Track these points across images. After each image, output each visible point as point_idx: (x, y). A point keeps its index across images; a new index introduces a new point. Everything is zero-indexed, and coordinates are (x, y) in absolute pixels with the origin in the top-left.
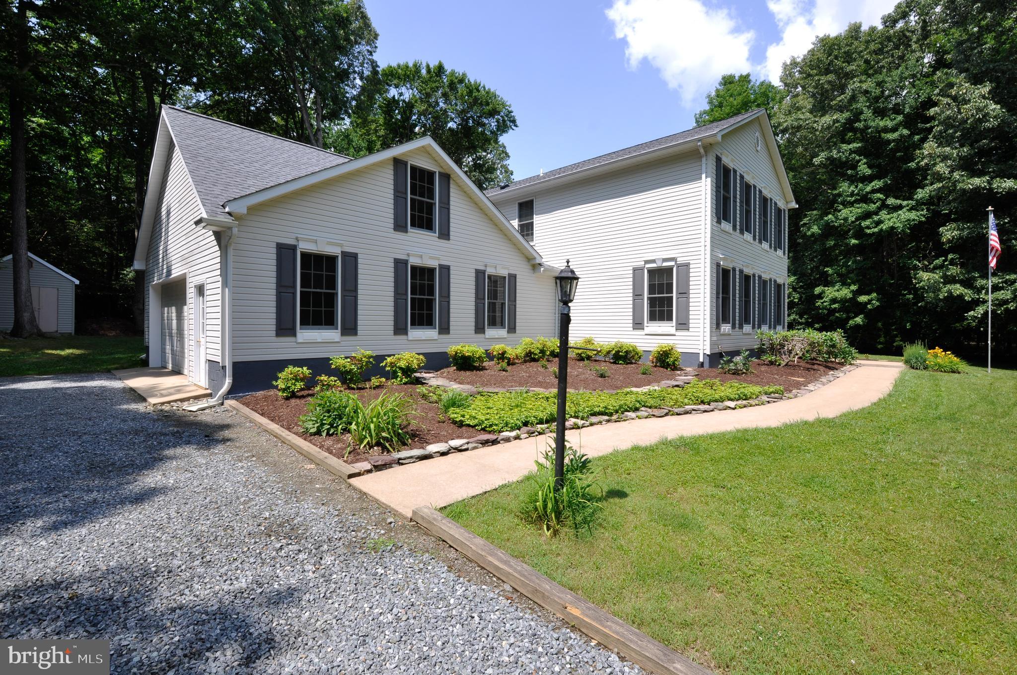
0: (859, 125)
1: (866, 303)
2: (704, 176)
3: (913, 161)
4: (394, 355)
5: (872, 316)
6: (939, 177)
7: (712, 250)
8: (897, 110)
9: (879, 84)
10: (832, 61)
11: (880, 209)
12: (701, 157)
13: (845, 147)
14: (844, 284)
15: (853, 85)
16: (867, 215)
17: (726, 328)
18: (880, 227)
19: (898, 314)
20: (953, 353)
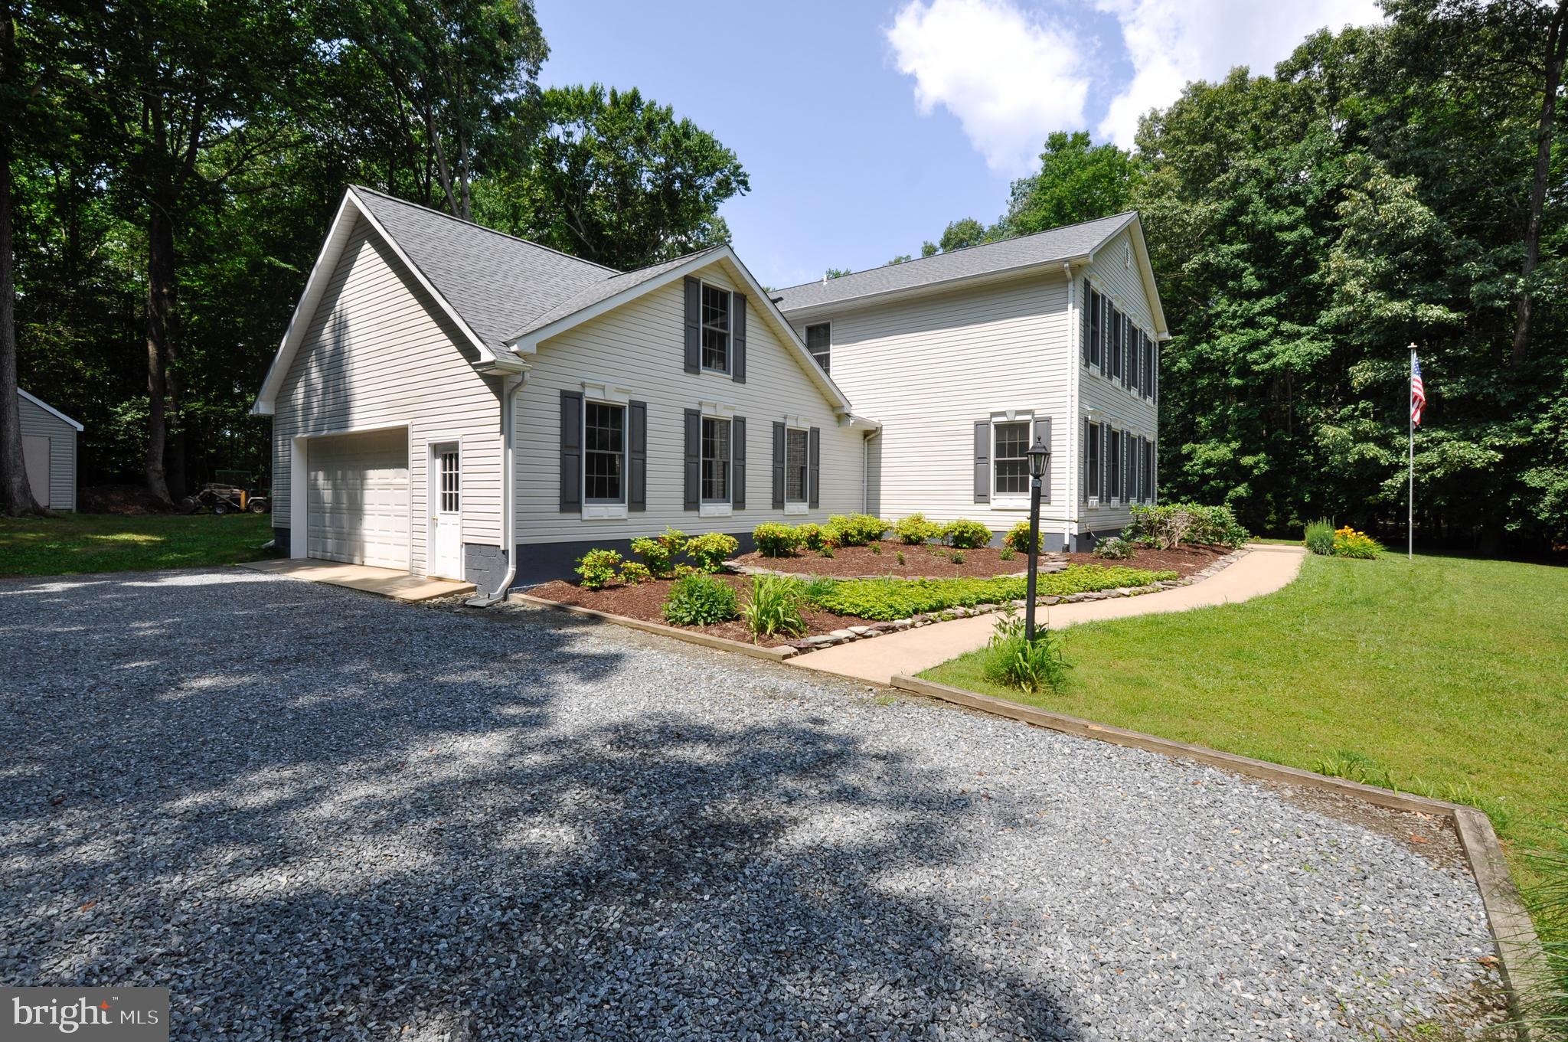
0: (1246, 219)
1: (1252, 467)
2: (1070, 306)
3: (1315, 272)
4: (697, 536)
5: (1259, 485)
6: (1349, 299)
7: (1080, 402)
8: (1296, 199)
9: (1273, 162)
10: (1212, 125)
11: (1271, 337)
12: (1067, 282)
13: (1225, 248)
14: (1223, 440)
15: (1239, 162)
16: (1255, 345)
17: (1094, 501)
18: (1272, 363)
19: (1294, 481)
20: (1366, 534)
